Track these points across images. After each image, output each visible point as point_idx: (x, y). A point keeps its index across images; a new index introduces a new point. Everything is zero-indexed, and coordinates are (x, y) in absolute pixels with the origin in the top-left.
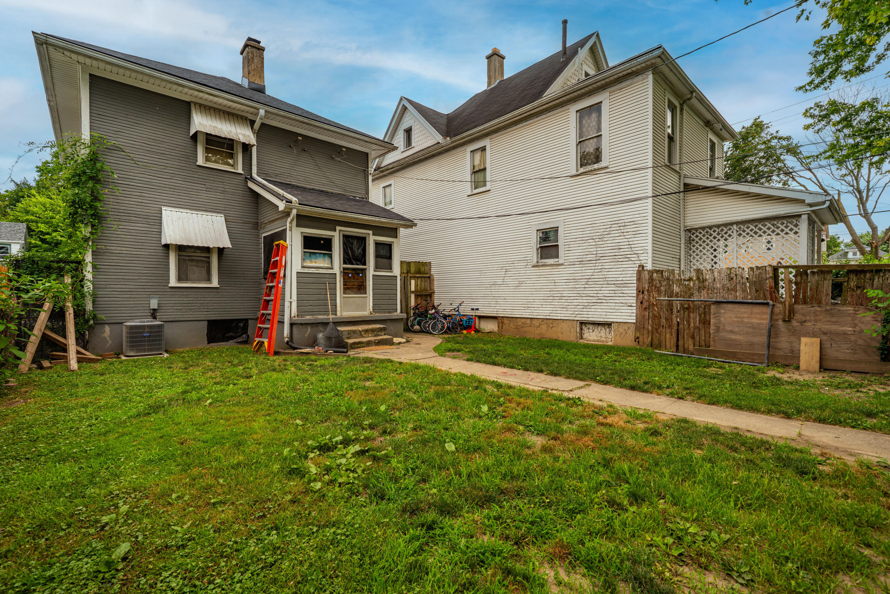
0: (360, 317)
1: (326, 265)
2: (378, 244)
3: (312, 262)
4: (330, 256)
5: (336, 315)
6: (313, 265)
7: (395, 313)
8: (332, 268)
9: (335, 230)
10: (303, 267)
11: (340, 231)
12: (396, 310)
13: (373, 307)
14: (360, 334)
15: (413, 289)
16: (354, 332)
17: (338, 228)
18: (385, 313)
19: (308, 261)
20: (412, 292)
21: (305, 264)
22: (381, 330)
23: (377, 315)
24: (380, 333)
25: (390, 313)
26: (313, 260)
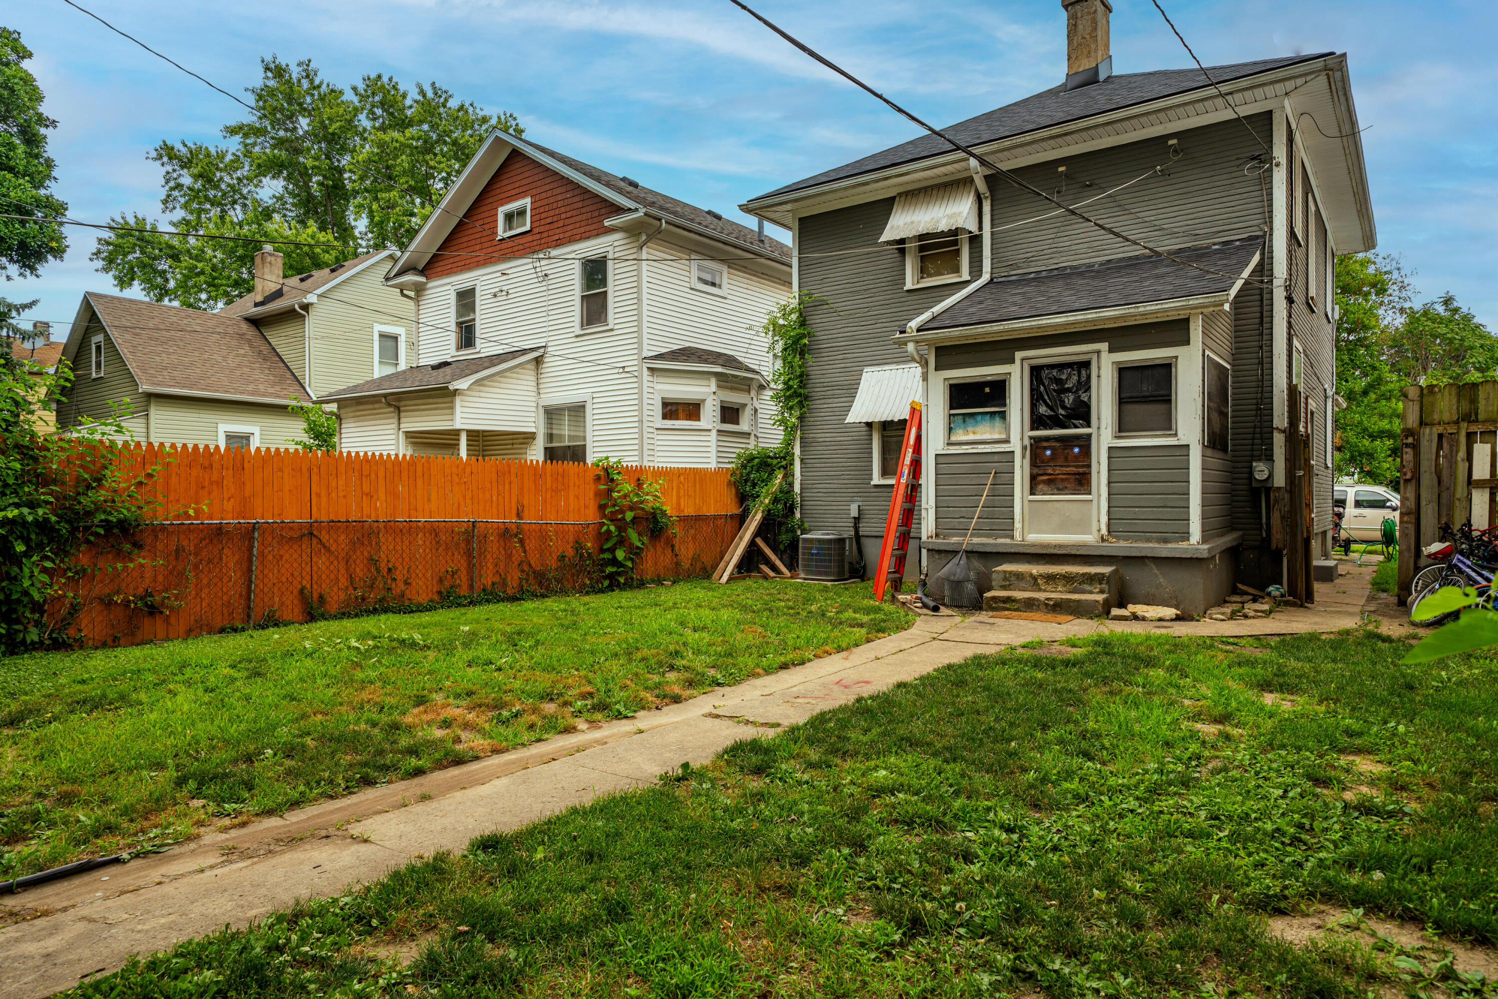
0: (1060, 546)
1: (996, 436)
2: (1123, 372)
3: (967, 433)
4: (1003, 415)
5: (1012, 537)
6: (971, 437)
7: (1183, 545)
8: (1007, 441)
9: (1012, 361)
10: (948, 444)
11: (1023, 360)
12: (1185, 535)
13: (1109, 526)
14: (1034, 582)
15: (1482, 470)
16: (1019, 576)
17: (1019, 355)
18: (1148, 540)
19: (960, 431)
20: (1481, 484)
21: (954, 438)
22: (1091, 579)
23: (1122, 544)
24: (1087, 587)
25: (1166, 541)
26: (970, 429)
